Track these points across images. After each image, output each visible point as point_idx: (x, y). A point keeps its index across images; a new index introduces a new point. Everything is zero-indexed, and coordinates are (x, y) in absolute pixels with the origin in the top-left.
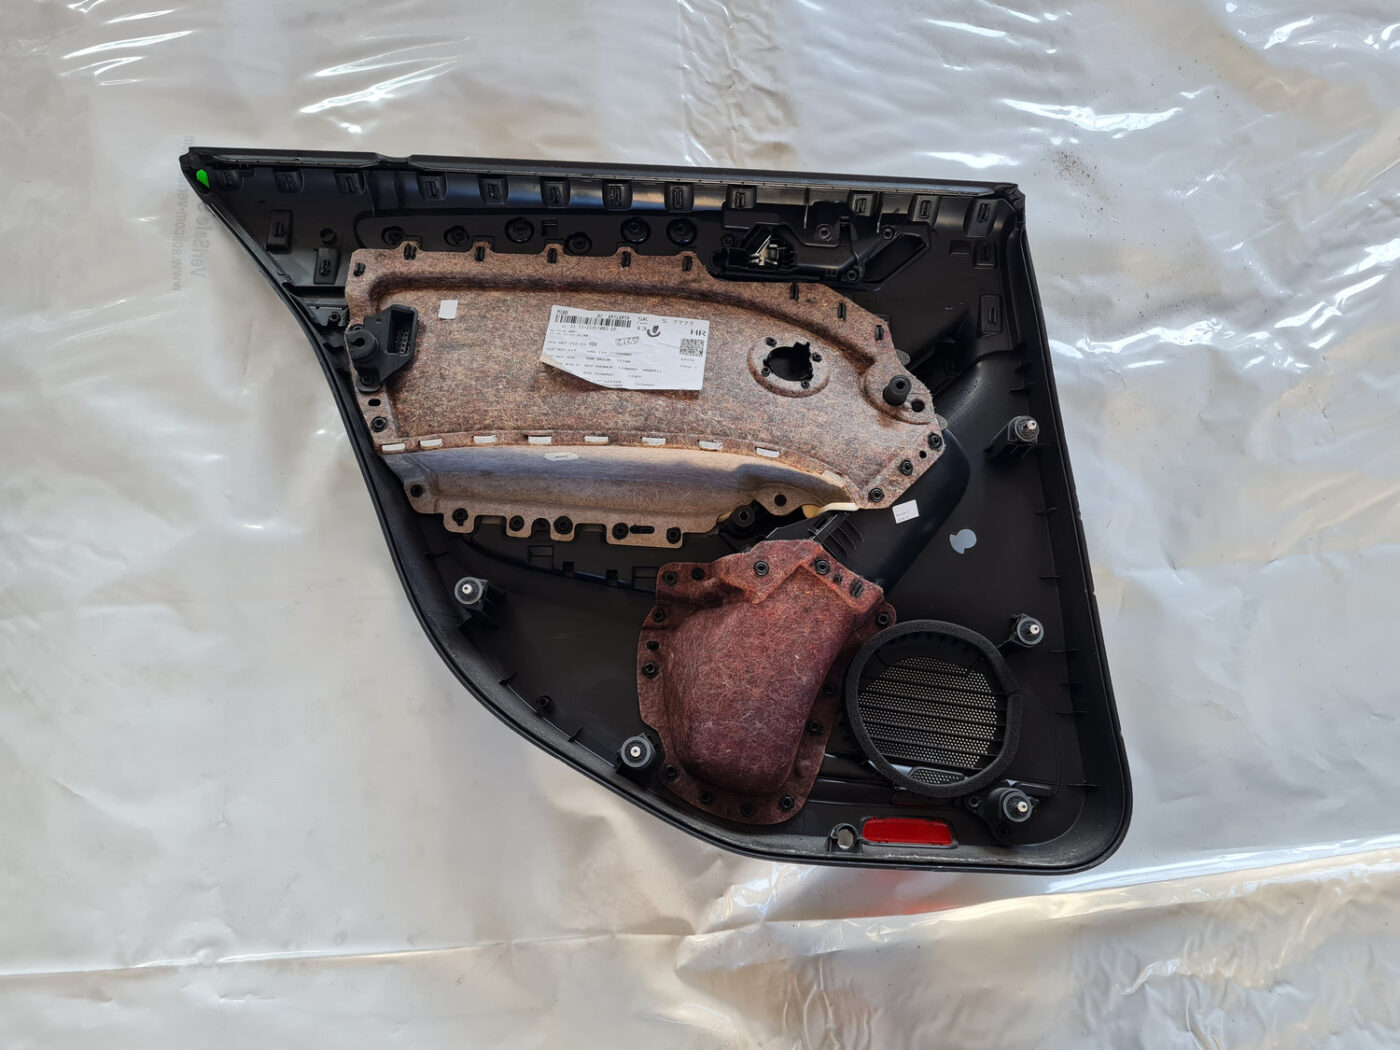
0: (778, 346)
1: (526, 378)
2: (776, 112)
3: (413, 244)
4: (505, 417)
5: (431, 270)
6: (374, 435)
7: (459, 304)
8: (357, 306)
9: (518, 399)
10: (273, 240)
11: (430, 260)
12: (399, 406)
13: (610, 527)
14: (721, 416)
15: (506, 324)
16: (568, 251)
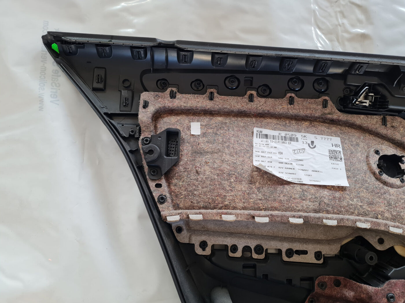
0: (381, 154)
1: (246, 175)
2: (362, 17)
3: (174, 89)
4: (237, 201)
5: (185, 105)
6: (160, 206)
7: (201, 125)
8: (145, 126)
9: (243, 189)
10: (96, 85)
11: (184, 99)
12: (173, 188)
13: (284, 251)
14: (361, 202)
15: (229, 139)
16: (260, 96)
